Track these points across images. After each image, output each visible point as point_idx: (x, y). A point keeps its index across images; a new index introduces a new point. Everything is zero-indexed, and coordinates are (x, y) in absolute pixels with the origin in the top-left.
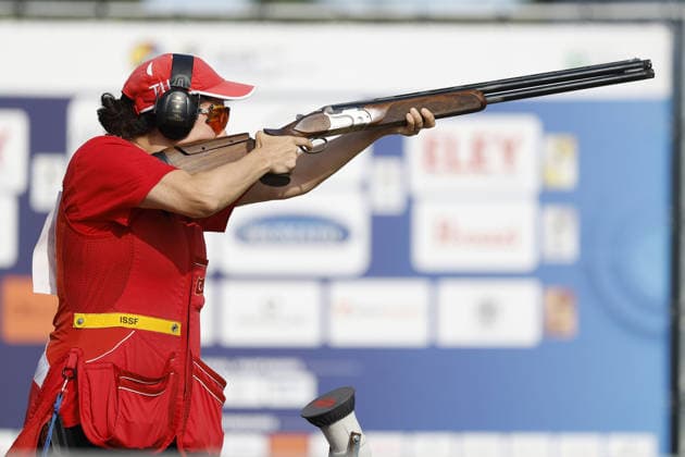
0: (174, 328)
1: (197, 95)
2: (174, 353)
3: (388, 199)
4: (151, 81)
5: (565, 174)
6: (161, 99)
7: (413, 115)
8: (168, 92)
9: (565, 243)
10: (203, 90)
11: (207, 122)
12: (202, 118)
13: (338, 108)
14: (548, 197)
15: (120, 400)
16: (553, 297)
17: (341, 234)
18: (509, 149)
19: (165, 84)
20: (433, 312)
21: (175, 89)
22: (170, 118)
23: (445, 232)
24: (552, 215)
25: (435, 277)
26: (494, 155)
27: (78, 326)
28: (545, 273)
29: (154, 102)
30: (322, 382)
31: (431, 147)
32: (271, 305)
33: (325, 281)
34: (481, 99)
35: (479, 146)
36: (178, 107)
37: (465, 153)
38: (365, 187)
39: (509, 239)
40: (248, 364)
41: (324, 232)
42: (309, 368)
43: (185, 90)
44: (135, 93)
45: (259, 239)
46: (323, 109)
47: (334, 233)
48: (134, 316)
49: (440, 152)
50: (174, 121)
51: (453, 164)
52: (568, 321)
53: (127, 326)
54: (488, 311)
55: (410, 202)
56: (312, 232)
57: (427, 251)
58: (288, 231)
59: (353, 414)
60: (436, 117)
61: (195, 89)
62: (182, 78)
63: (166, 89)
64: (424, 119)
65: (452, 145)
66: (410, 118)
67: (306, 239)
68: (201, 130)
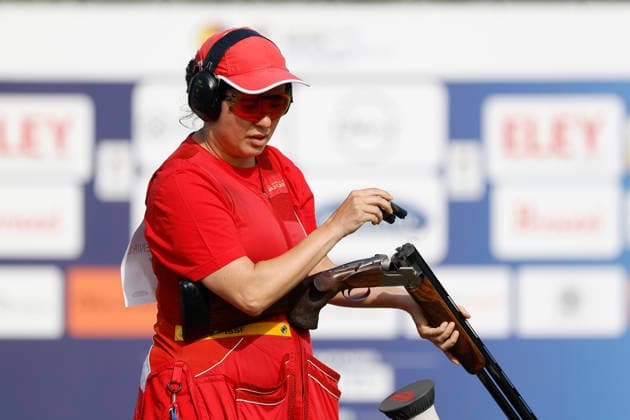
0: (283, 329)
2: (288, 355)
3: (466, 185)
10: (228, 76)
18: (591, 131)
20: (514, 301)
23: (525, 218)
25: (515, 265)
26: (575, 137)
27: (182, 340)
30: (399, 375)
31: (509, 128)
35: (559, 129)
37: (544, 136)
38: (441, 172)
39: (591, 224)
42: (385, 360)
49: (520, 136)
51: (533, 147)
54: (571, 300)
55: (488, 188)
59: (433, 406)
65: (531, 127)
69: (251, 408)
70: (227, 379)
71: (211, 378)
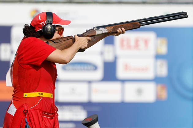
1: (55, 25)
3: (109, 57)
4: (40, 21)
5: (163, 50)
6: (44, 27)
7: (119, 30)
8: (46, 25)
9: (163, 71)
10: (56, 23)
11: (58, 33)
12: (56, 32)
13: (98, 28)
14: (158, 57)
15: (43, 120)
16: (159, 87)
17: (95, 68)
18: (146, 42)
19: (45, 22)
20: (123, 92)
21: (48, 24)
22: (47, 33)
23: (126, 67)
24: (159, 62)
25: (123, 81)
26: (142, 44)
27: (26, 97)
28: (157, 80)
29: (42, 28)
30: (89, 113)
31: (122, 41)
32: (73, 89)
33: (90, 82)
34: (139, 24)
35: (137, 41)
36: (49, 29)
37: (132, 43)
38: (102, 53)
39: (146, 69)
40: (66, 107)
41: (90, 67)
42: (85, 109)
43: (51, 24)
44: (35, 25)
45: (69, 69)
46: (94, 28)
47: (92, 68)
48: (42, 93)
49: (125, 43)
50: (48, 34)
51: (129, 47)
52: (164, 95)
53: (40, 96)
54: (139, 91)
55: (116, 58)
56: (86, 67)
57: (121, 73)
58: (79, 67)
59: (97, 123)
60: (126, 30)
61: (54, 23)
62: (50, 20)
63: (45, 24)
64: (122, 31)
65: (128, 40)
66: (118, 31)
67: (84, 69)
68: (56, 35)
69: (46, 119)
70: (39, 109)
71: (34, 109)
